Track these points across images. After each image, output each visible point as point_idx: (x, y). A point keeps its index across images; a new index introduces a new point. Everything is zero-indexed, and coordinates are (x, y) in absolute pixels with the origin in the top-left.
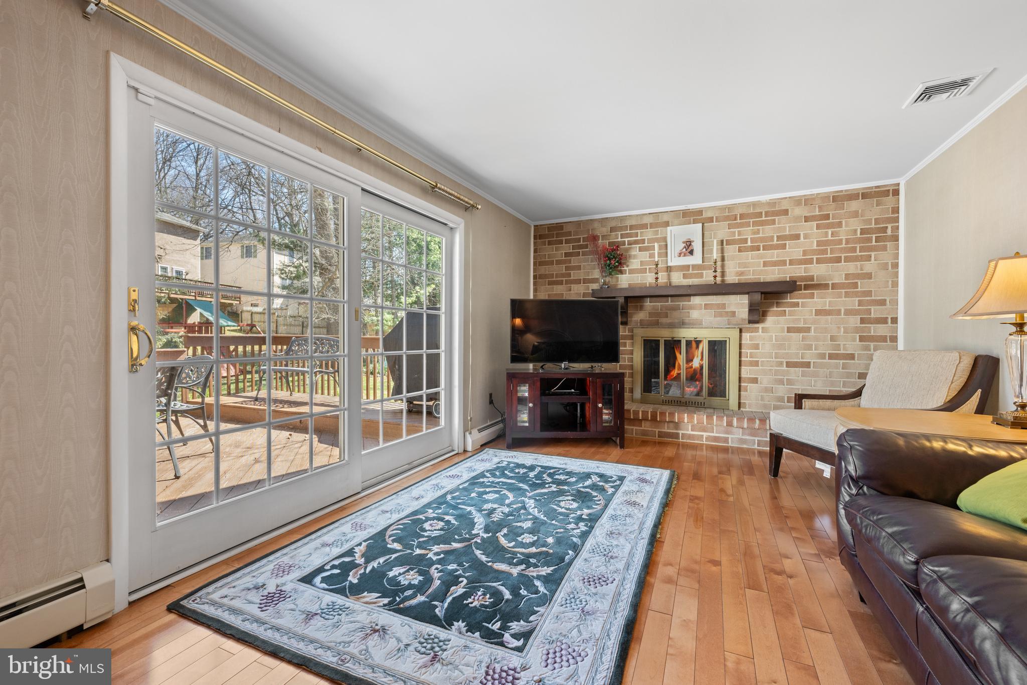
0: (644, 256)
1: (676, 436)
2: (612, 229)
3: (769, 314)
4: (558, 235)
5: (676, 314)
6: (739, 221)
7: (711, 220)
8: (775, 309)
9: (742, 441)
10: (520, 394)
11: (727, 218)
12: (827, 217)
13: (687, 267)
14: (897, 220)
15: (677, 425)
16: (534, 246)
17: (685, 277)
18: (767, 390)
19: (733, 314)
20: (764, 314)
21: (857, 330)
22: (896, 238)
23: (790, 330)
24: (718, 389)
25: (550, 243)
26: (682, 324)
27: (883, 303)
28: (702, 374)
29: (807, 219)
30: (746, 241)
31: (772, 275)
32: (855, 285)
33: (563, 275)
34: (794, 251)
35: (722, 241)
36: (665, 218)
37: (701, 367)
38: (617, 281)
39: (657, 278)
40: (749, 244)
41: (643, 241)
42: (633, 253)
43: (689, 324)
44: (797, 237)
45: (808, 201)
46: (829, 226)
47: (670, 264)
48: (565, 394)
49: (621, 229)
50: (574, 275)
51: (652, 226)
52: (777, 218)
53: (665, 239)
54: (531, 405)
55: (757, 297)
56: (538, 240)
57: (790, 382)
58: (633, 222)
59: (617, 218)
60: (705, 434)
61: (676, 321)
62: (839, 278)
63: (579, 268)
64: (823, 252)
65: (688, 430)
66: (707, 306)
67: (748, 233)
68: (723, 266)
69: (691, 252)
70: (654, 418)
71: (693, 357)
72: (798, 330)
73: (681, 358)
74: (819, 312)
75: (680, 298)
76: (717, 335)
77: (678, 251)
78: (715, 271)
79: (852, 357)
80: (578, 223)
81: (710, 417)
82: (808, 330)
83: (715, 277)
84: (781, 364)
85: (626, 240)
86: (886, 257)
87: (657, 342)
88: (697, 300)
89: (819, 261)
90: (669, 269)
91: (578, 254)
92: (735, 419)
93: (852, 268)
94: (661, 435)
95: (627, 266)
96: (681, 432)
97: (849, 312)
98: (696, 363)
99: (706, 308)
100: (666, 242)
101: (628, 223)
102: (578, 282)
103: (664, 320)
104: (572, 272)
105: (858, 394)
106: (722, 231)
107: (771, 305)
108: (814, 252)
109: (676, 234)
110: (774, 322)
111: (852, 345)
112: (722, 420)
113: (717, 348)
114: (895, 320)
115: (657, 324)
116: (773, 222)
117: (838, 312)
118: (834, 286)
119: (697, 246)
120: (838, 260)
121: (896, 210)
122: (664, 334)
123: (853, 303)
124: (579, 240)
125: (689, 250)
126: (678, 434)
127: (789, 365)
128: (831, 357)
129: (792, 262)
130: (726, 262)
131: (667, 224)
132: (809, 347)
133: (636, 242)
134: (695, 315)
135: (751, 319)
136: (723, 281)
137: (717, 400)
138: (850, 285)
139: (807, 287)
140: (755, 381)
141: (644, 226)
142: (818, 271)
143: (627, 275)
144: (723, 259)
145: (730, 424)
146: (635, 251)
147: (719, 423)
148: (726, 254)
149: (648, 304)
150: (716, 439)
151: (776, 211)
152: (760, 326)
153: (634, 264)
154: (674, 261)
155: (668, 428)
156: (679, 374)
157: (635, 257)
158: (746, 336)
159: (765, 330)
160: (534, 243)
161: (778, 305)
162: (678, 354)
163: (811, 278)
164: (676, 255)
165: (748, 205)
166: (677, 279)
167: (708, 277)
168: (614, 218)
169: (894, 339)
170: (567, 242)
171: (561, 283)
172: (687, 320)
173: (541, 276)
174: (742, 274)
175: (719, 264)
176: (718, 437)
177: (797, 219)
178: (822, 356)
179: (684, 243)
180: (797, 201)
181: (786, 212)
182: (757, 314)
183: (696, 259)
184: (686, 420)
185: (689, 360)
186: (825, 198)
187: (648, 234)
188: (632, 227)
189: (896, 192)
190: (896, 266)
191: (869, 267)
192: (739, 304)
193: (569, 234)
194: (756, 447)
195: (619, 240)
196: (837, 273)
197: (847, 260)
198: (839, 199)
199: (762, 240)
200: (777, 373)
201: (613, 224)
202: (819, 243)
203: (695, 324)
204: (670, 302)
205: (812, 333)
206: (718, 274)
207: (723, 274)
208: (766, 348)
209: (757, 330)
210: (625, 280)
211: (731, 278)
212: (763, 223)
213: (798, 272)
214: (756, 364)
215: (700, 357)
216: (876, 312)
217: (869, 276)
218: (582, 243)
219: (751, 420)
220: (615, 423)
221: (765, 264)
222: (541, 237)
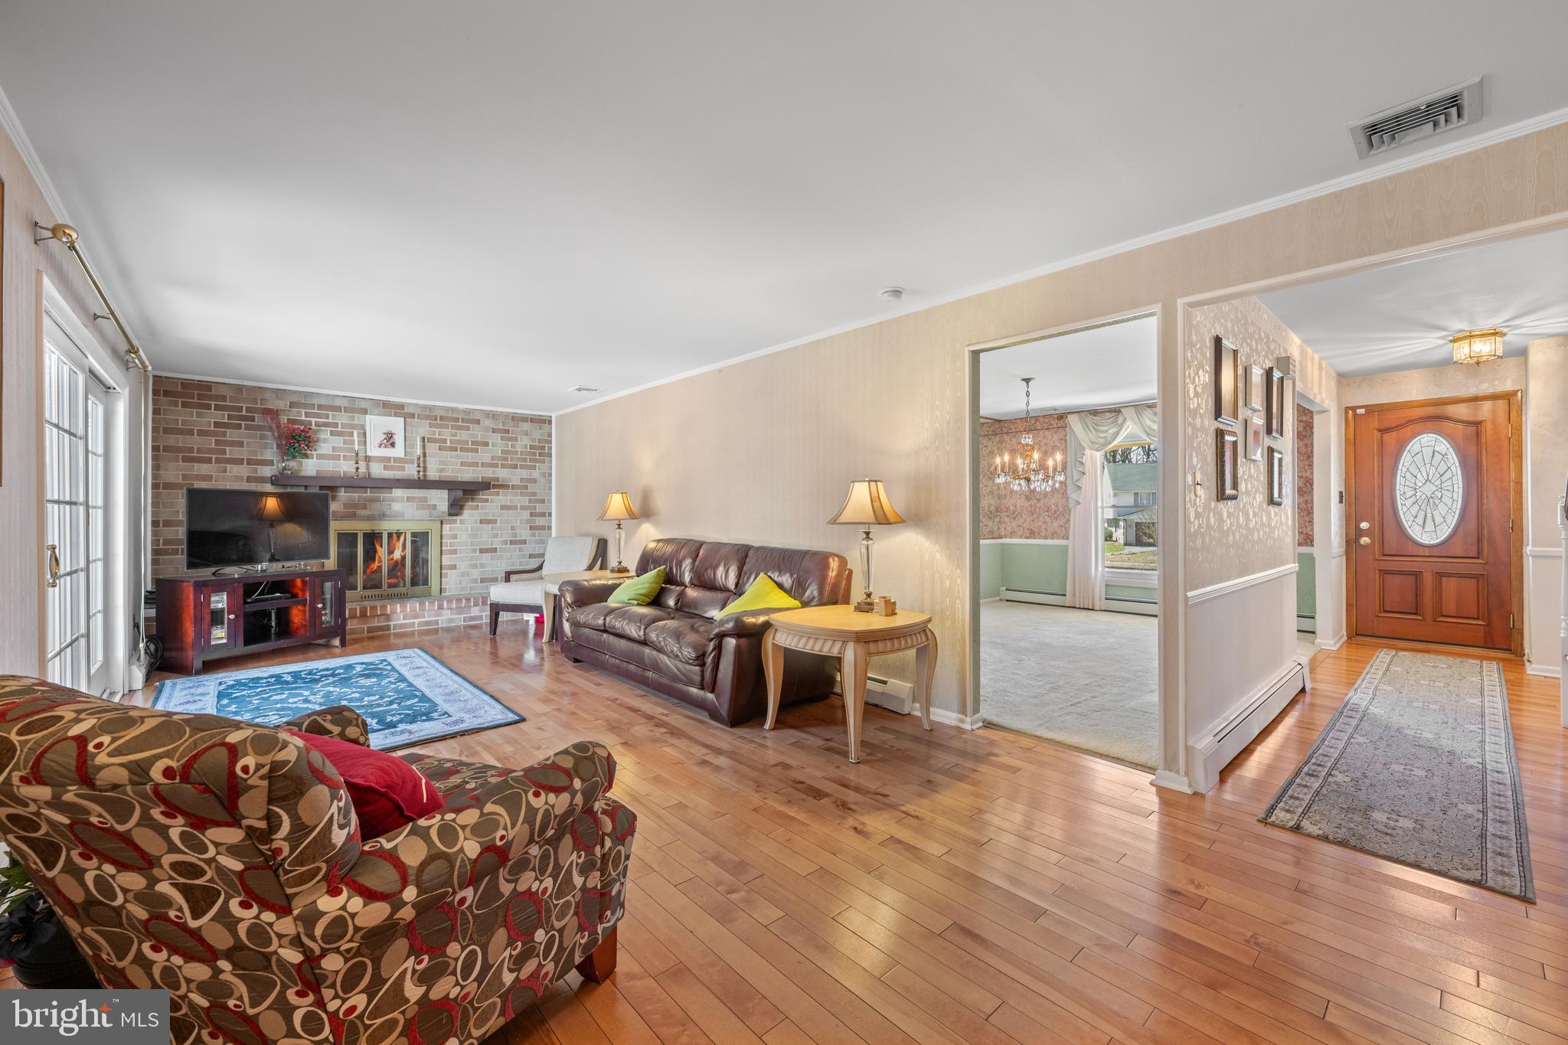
0: (338, 441)
1: (388, 628)
2: (292, 405)
3: (466, 507)
4: (200, 397)
5: (376, 506)
6: (439, 422)
7: (412, 416)
8: (470, 503)
9: (451, 620)
10: (213, 606)
11: (428, 417)
12: (508, 432)
13: (388, 459)
14: (550, 442)
15: (388, 618)
16: (154, 404)
17: (386, 468)
18: (464, 574)
19: (434, 507)
20: (462, 508)
21: (528, 521)
22: (550, 455)
23: (482, 522)
24: (419, 579)
25: (184, 405)
26: (383, 516)
27: (543, 501)
28: (404, 565)
29: (494, 431)
30: (445, 441)
31: (468, 475)
32: (526, 487)
33: (211, 451)
34: (484, 455)
35: (424, 438)
36: (363, 405)
37: (403, 558)
38: (301, 466)
39: (358, 468)
40: (448, 444)
41: (336, 425)
42: (322, 436)
43: (391, 516)
44: (486, 444)
45: (494, 416)
46: (510, 439)
47: (369, 454)
48: (267, 600)
49: (306, 406)
50: (230, 452)
51: (346, 410)
52: (471, 425)
53: (363, 427)
54: (232, 617)
55: (460, 493)
56: (162, 397)
57: (482, 566)
58: (323, 402)
59: (300, 392)
60: (416, 621)
61: (376, 513)
62: (516, 481)
63: (241, 444)
64: (505, 460)
65: (399, 620)
66: (409, 499)
67: (447, 434)
68: (424, 462)
69: (393, 445)
70: (363, 614)
71: (394, 550)
72: (488, 522)
73: (382, 552)
74: (503, 507)
75: (380, 490)
76: (420, 528)
77: (378, 441)
78: (419, 466)
79: (524, 542)
80: (239, 388)
81: (422, 604)
82: (494, 522)
83: (419, 472)
84: (476, 550)
85: (313, 420)
86: (544, 467)
87: (355, 536)
88: (398, 493)
89: (503, 466)
90: (368, 459)
91: (239, 427)
92: (445, 602)
93: (524, 474)
94: (370, 630)
95: (315, 450)
96: (392, 623)
97: (523, 508)
98: (397, 555)
99: (407, 501)
100: (364, 430)
101: (316, 401)
102: (240, 462)
103: (362, 512)
104: (228, 449)
105: (540, 568)
106: (423, 429)
107: (467, 501)
108: (499, 458)
109: (377, 424)
110: (470, 515)
111: (524, 533)
112: (434, 605)
113: (420, 540)
114: (550, 514)
115: (353, 516)
116: (468, 429)
117: (516, 508)
118: (514, 487)
119: (399, 439)
120: (515, 467)
121: (550, 435)
122: (360, 527)
123: (524, 501)
124: (240, 409)
125: (390, 442)
126: (389, 626)
127: (482, 551)
128: (512, 543)
129: (483, 465)
130: (427, 459)
131: (365, 412)
132: (496, 536)
133: (326, 425)
134: (397, 507)
135: (451, 512)
136: (425, 476)
137: (419, 589)
138: (523, 487)
139: (495, 486)
140: (454, 567)
141: (338, 409)
142: (502, 474)
143: (315, 460)
144: (425, 455)
145: (441, 607)
146: (325, 434)
147: (431, 608)
148: (427, 451)
149: (342, 494)
150: (427, 623)
151: (469, 419)
152: (458, 518)
153: (324, 448)
154: (374, 451)
155: (378, 622)
156: (380, 567)
157: (325, 441)
158: (446, 527)
159: (462, 522)
160: (153, 400)
161: (473, 500)
162: (378, 547)
163: (497, 479)
164: (377, 445)
165: (448, 409)
166: (377, 471)
167: (411, 471)
168: (295, 392)
169: (550, 528)
170: (217, 408)
171: (209, 461)
172: (388, 512)
173: (166, 449)
174: (442, 470)
175: (421, 459)
176: (430, 621)
177: (486, 429)
178: (505, 542)
179: (385, 434)
180: (488, 415)
181: (478, 422)
182: (456, 508)
183: (398, 452)
184: (398, 611)
185: (391, 552)
186: (506, 415)
187: (342, 419)
188: (320, 407)
189: (550, 422)
190: (550, 475)
191: (535, 474)
192: (440, 499)
193: (224, 398)
194: (462, 623)
195: (303, 418)
196: (513, 476)
197: (522, 467)
198: (517, 419)
199: (459, 442)
200: (472, 558)
201: (294, 399)
202: (503, 452)
203: (395, 516)
204: (369, 494)
205: (498, 524)
206: (421, 469)
207: (425, 470)
208: (463, 537)
209: (455, 522)
210: (310, 466)
211: (433, 474)
212: (461, 428)
213: (487, 473)
214: (455, 552)
215: (401, 549)
216: (539, 508)
217: (534, 481)
218: (244, 413)
219: (459, 600)
220: (336, 622)
221: (462, 464)
222: (166, 393)
